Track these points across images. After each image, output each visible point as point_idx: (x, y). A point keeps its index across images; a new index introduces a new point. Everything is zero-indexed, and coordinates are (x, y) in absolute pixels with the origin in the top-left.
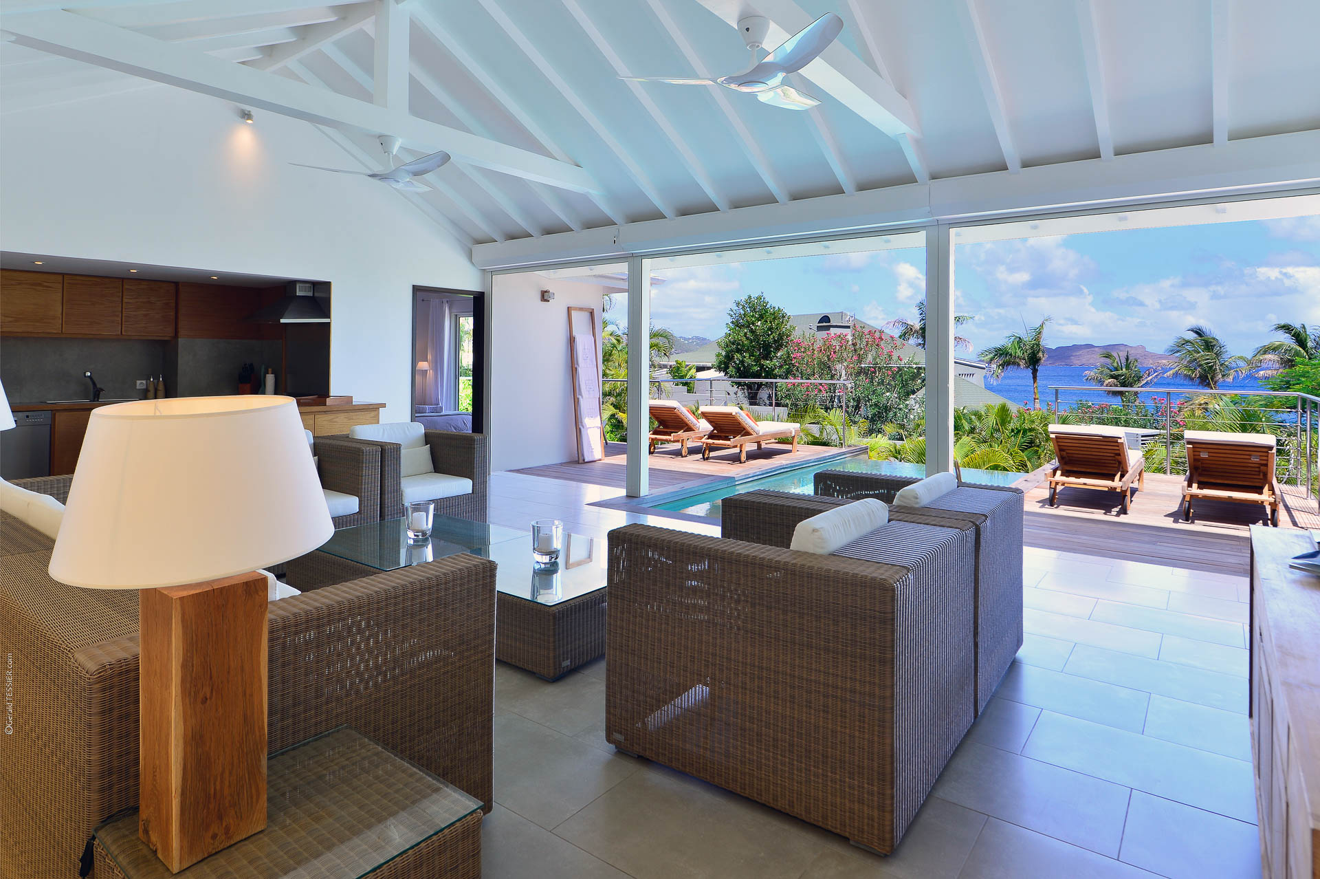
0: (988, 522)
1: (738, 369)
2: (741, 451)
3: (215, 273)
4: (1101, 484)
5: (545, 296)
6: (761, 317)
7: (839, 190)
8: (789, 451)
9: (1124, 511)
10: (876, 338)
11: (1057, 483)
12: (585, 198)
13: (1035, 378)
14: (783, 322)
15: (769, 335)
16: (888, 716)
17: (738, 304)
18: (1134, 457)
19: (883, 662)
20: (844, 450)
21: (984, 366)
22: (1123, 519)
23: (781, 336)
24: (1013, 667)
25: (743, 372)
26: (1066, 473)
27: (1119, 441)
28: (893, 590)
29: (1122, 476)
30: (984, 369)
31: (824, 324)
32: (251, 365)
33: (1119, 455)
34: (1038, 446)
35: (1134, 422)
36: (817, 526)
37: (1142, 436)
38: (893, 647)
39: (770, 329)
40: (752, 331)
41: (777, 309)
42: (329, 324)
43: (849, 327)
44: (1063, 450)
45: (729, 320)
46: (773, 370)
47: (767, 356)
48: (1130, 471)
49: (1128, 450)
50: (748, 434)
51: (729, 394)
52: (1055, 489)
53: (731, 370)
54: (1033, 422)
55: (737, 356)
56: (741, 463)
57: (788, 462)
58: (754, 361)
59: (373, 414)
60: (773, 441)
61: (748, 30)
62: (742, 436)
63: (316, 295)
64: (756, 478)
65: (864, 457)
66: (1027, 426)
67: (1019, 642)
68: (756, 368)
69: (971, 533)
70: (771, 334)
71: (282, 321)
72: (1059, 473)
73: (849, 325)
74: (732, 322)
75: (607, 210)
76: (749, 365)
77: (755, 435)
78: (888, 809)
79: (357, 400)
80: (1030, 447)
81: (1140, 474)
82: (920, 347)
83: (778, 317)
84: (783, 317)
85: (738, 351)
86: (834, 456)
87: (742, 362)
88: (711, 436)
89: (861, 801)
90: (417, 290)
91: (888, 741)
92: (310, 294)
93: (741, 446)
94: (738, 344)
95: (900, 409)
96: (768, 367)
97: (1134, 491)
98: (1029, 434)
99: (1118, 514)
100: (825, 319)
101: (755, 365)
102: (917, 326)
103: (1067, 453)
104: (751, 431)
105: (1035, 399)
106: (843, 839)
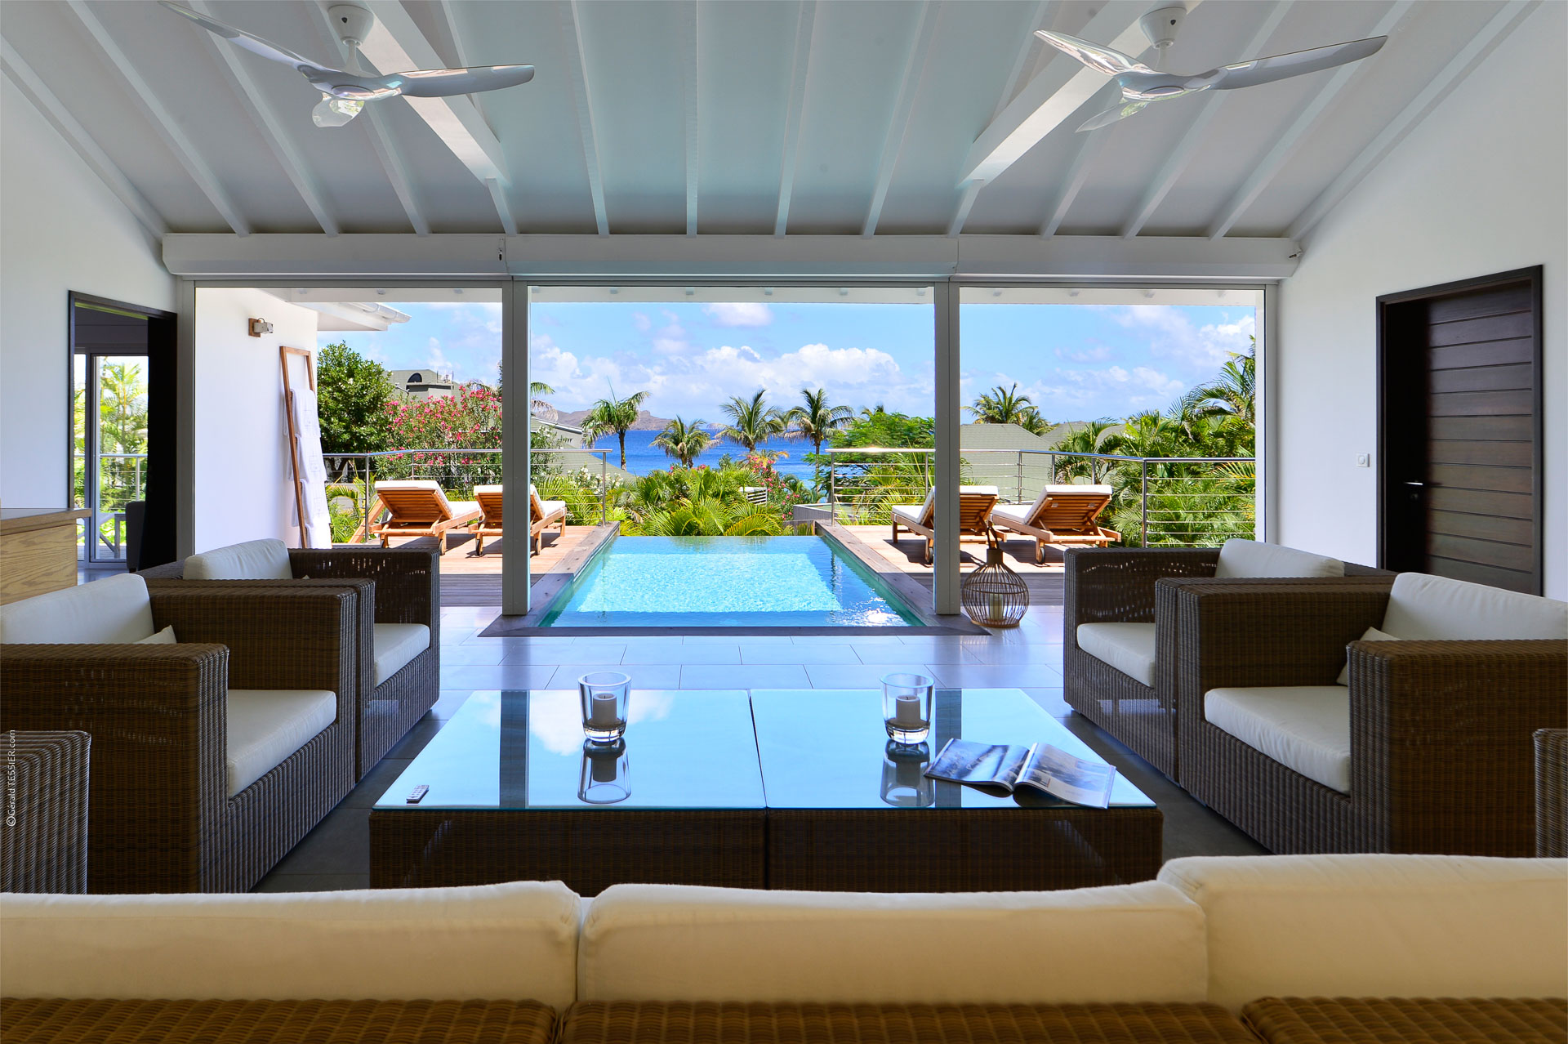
5: (254, 328)
6: (351, 374)
14: (380, 380)
15: (363, 395)
21: (580, 431)
23: (377, 398)
30: (580, 433)
31: (415, 383)
39: (365, 386)
40: (340, 390)
43: (449, 388)
46: (367, 440)
47: (359, 420)
50: (538, 517)
58: (345, 427)
68: (346, 437)
70: (366, 394)
73: (447, 385)
75: (504, 210)
77: (544, 519)
83: (374, 372)
84: (381, 373)
90: (72, 299)
93: (538, 533)
96: (362, 435)
100: (416, 377)
101: (345, 433)
104: (541, 514)
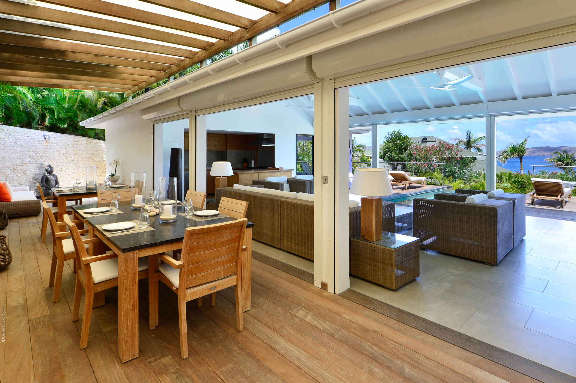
0: (517, 200)
1: (389, 158)
2: (405, 186)
3: (241, 132)
4: (553, 198)
6: (399, 139)
7: (454, 105)
8: (422, 187)
9: (562, 208)
10: (450, 147)
11: (535, 198)
12: (359, 108)
13: (521, 161)
14: (408, 141)
15: (402, 146)
16: (495, 236)
17: (389, 134)
18: (567, 190)
19: (494, 225)
20: (443, 187)
22: (561, 209)
23: (407, 146)
24: (522, 241)
25: (391, 159)
26: (538, 194)
27: (560, 184)
28: (497, 210)
29: (561, 196)
31: (425, 141)
32: (247, 158)
33: (560, 189)
34: (525, 187)
35: (570, 179)
36: (473, 198)
37: (574, 185)
38: (497, 221)
39: (403, 143)
40: (395, 144)
41: (405, 136)
42: (274, 146)
43: (436, 142)
44: (537, 187)
45: (385, 140)
46: (404, 158)
47: (401, 153)
48: (565, 194)
49: (564, 188)
50: (408, 180)
51: (384, 167)
52: (534, 200)
53: (386, 158)
54: (523, 178)
55: (389, 153)
56: (405, 190)
57: (423, 190)
58: (396, 155)
59: (291, 172)
60: (416, 183)
61: (439, 74)
62: (406, 181)
63: (269, 137)
64: (413, 195)
65: (451, 189)
66: (519, 180)
67: (524, 235)
68: (397, 158)
69: (512, 202)
70: (403, 145)
71: (263, 145)
72: (535, 194)
73: (435, 141)
74: (386, 141)
75: (366, 110)
76: (394, 156)
77: (410, 181)
78: (496, 255)
79: (285, 168)
80: (521, 188)
81: (569, 196)
82: (466, 149)
83: (406, 138)
84: (408, 138)
85: (389, 151)
86: (440, 189)
87: (391, 155)
88: (393, 181)
89: (488, 254)
90: (297, 135)
91: (495, 241)
92: (267, 137)
93: (406, 184)
94: (389, 149)
95: (461, 173)
96: (402, 157)
97: (566, 202)
98: (520, 183)
99: (559, 208)
100: (425, 139)
102: (465, 140)
103: (539, 188)
104: (409, 180)
105: (521, 170)
106: (483, 263)
